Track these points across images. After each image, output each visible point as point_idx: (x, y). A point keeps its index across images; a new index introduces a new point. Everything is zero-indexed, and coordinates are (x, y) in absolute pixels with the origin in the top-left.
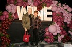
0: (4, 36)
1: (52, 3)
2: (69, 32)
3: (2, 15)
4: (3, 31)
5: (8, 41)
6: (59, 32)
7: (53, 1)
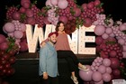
1: (95, 19)
7: (97, 15)
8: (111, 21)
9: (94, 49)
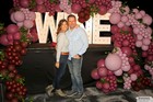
0: (13, 79)
1: (111, 7)
2: (147, 67)
3: (6, 33)
4: (11, 68)
5: (22, 90)
6: (127, 68)
7: (113, 3)
8: (127, 9)
9: (109, 38)
